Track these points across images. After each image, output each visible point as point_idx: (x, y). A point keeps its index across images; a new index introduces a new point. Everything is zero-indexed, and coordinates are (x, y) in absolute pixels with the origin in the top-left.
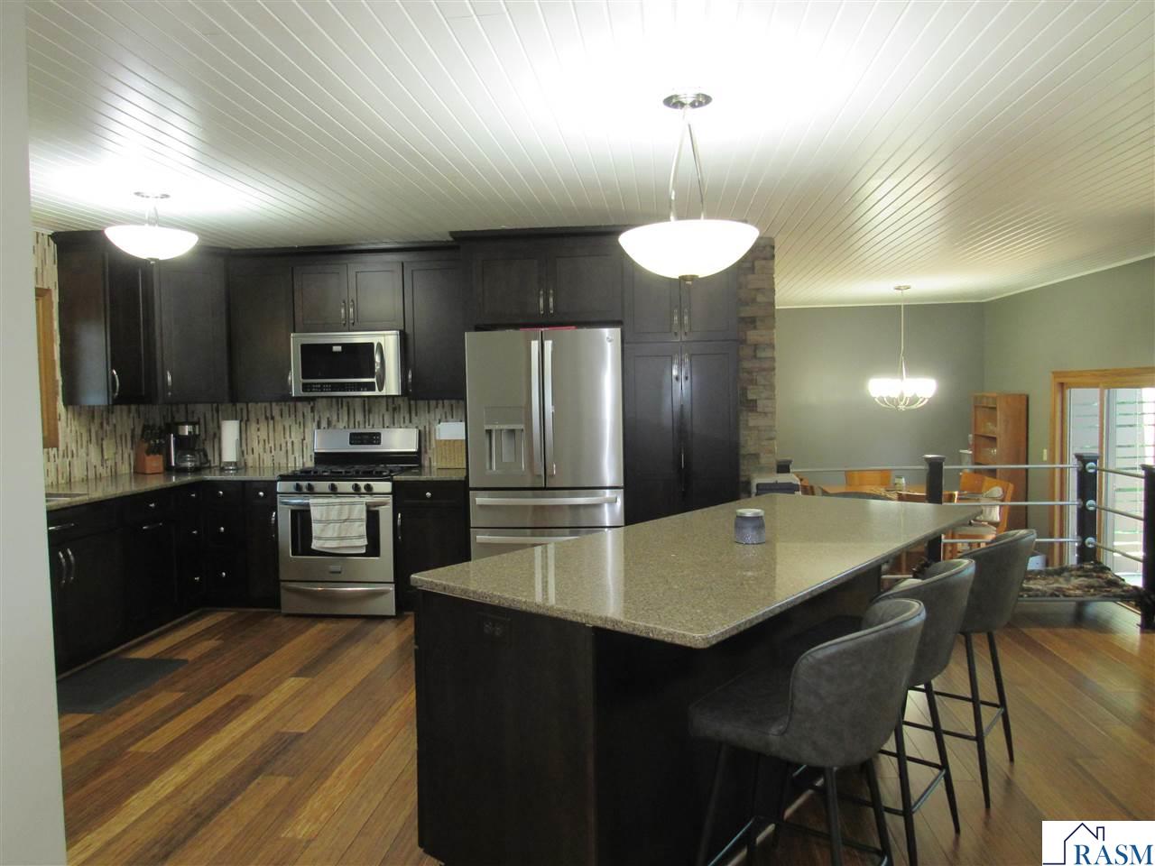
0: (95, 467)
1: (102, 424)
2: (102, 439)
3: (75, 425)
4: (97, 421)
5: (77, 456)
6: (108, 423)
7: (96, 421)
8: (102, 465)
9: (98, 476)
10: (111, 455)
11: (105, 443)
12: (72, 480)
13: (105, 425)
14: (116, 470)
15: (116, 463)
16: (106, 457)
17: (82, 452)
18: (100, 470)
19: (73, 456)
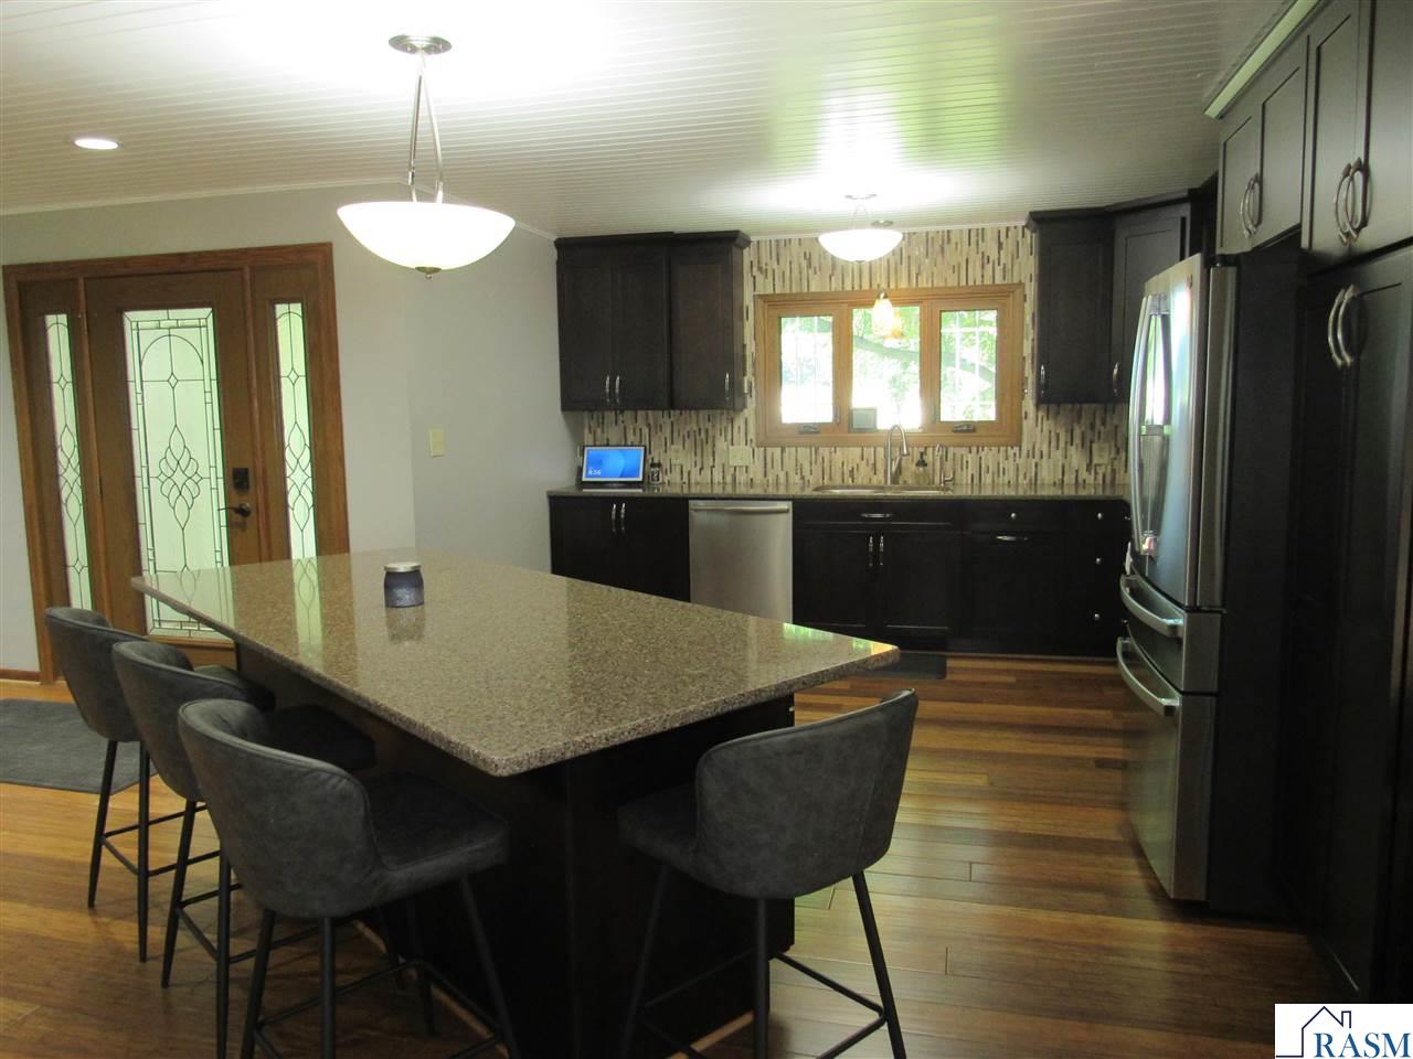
0: (1077, 471)
1: (1092, 426)
2: (1091, 442)
3: (1048, 424)
4: (1085, 421)
5: (1049, 457)
6: (1104, 423)
7: (1083, 421)
8: (1088, 469)
9: (1080, 480)
10: (1105, 460)
11: (1095, 446)
12: (1039, 482)
13: (1098, 422)
14: (1113, 479)
15: (1113, 471)
16: (1095, 461)
17: (1058, 454)
18: (1084, 474)
19: (1042, 457)
